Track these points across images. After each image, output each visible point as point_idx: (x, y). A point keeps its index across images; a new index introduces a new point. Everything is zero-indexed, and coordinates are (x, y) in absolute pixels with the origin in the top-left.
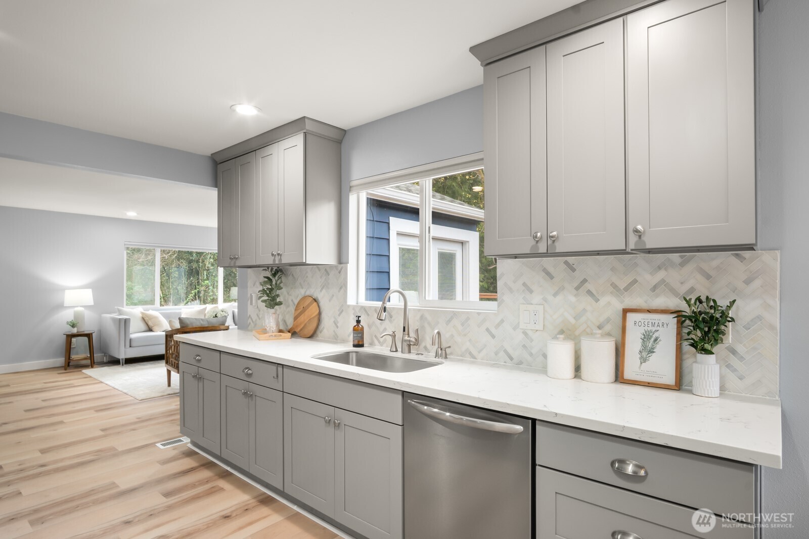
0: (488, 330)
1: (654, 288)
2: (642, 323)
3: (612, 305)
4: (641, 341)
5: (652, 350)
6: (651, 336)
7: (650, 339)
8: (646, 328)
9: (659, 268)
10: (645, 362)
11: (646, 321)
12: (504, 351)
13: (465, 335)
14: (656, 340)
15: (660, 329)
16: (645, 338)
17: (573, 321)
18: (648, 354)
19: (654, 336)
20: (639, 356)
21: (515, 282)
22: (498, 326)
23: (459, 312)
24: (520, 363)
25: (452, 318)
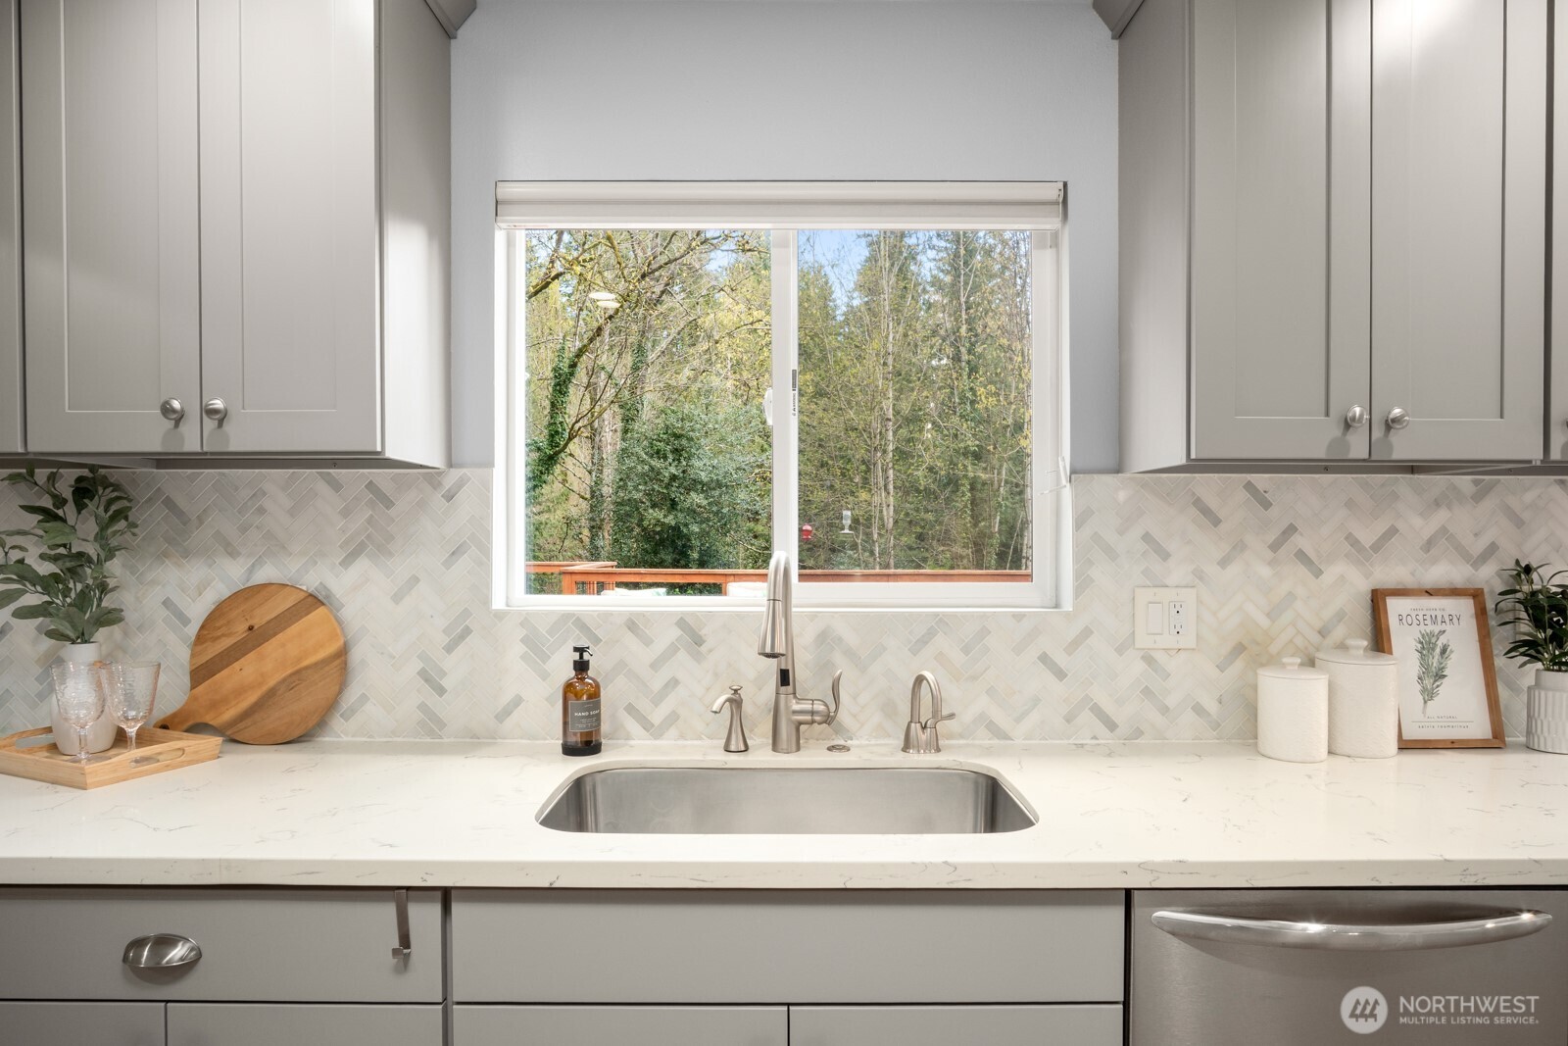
0: (1044, 658)
1: (1429, 545)
2: (1414, 618)
3: (1347, 584)
4: (1418, 655)
5: (1440, 673)
6: (1435, 644)
7: (1433, 649)
8: (1422, 628)
9: (1437, 504)
10: (1431, 699)
11: (1421, 613)
12: (1091, 709)
13: (974, 678)
14: (1444, 651)
15: (1447, 627)
16: (1423, 648)
17: (1264, 622)
18: (1435, 681)
19: (1440, 644)
20: (1419, 687)
21: (1121, 532)
22: (1073, 646)
23: (954, 615)
24: (1138, 733)
25: (931, 634)
